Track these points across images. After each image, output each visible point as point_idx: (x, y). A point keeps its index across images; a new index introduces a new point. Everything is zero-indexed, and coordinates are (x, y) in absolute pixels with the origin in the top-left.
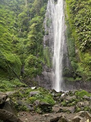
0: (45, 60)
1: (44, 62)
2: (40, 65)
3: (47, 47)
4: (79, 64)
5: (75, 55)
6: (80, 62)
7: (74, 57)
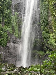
0: (13, 29)
1: (11, 31)
2: (6, 34)
3: (15, 13)
4: (51, 35)
5: (47, 24)
6: (52, 32)
7: (46, 26)
